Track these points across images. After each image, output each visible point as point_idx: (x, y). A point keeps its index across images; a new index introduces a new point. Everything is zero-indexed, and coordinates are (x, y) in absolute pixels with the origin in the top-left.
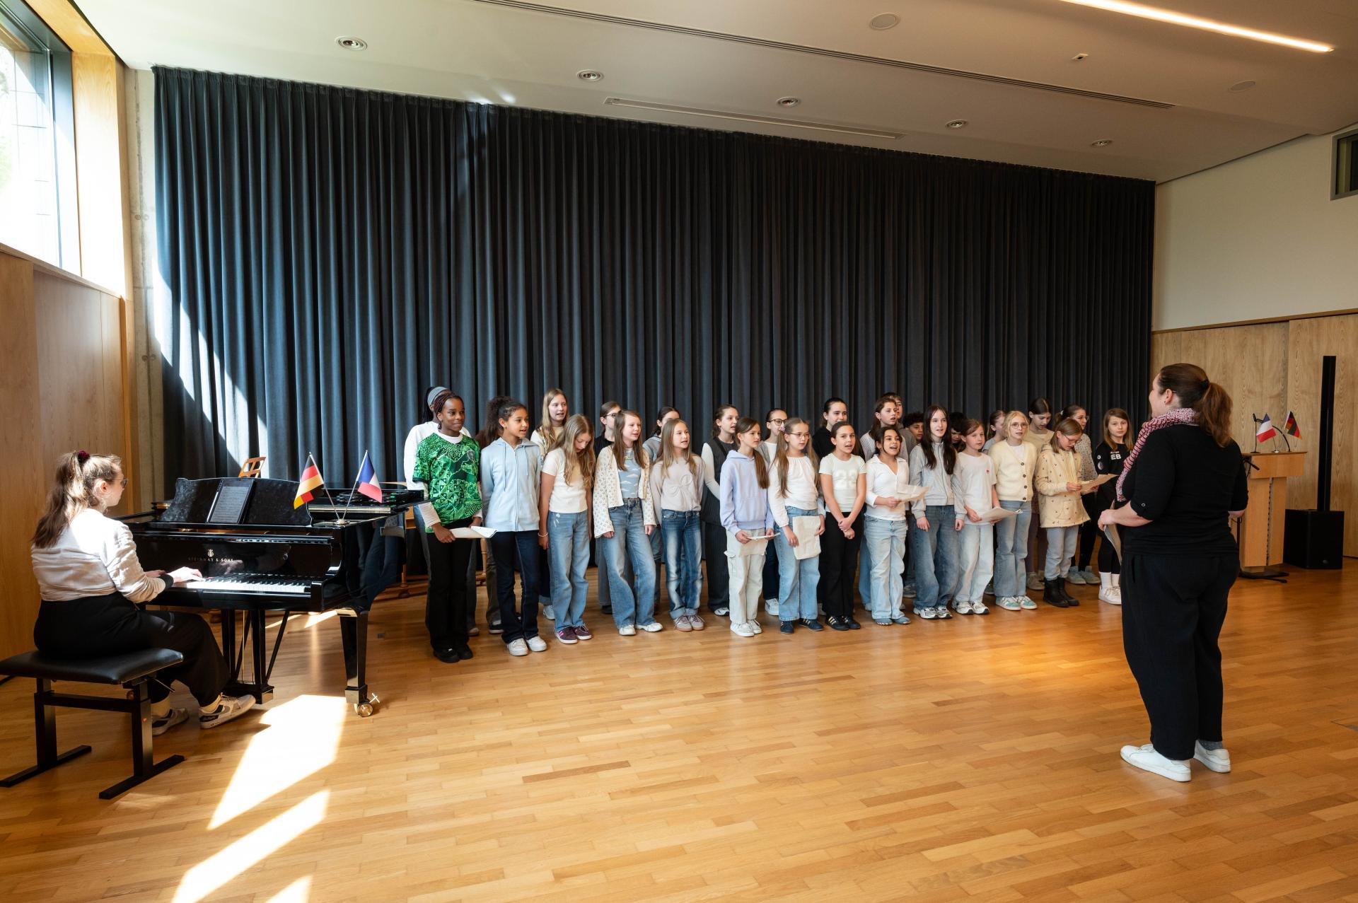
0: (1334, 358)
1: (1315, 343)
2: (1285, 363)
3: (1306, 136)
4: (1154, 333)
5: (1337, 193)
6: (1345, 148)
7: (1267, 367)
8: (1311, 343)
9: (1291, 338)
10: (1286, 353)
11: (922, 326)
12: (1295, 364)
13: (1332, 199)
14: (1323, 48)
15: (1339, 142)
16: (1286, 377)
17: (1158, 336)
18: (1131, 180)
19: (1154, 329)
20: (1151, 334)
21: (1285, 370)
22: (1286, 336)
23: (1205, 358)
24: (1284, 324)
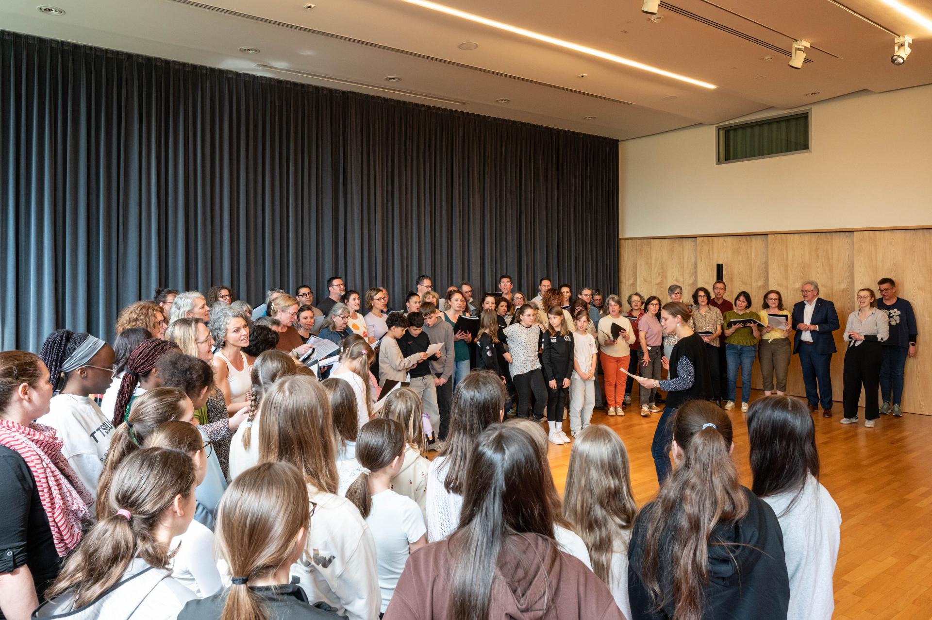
0: (722, 265)
1: (711, 253)
2: (696, 264)
3: (700, 124)
4: (621, 239)
5: (719, 162)
6: (722, 133)
7: (685, 266)
8: (709, 252)
9: (699, 248)
10: (696, 258)
11: (478, 235)
12: (701, 266)
13: (717, 164)
14: (711, 86)
15: (719, 130)
16: (696, 272)
17: (622, 242)
18: (605, 138)
19: (620, 237)
20: (619, 239)
21: (696, 268)
22: (696, 246)
23: (651, 258)
24: (694, 239)
